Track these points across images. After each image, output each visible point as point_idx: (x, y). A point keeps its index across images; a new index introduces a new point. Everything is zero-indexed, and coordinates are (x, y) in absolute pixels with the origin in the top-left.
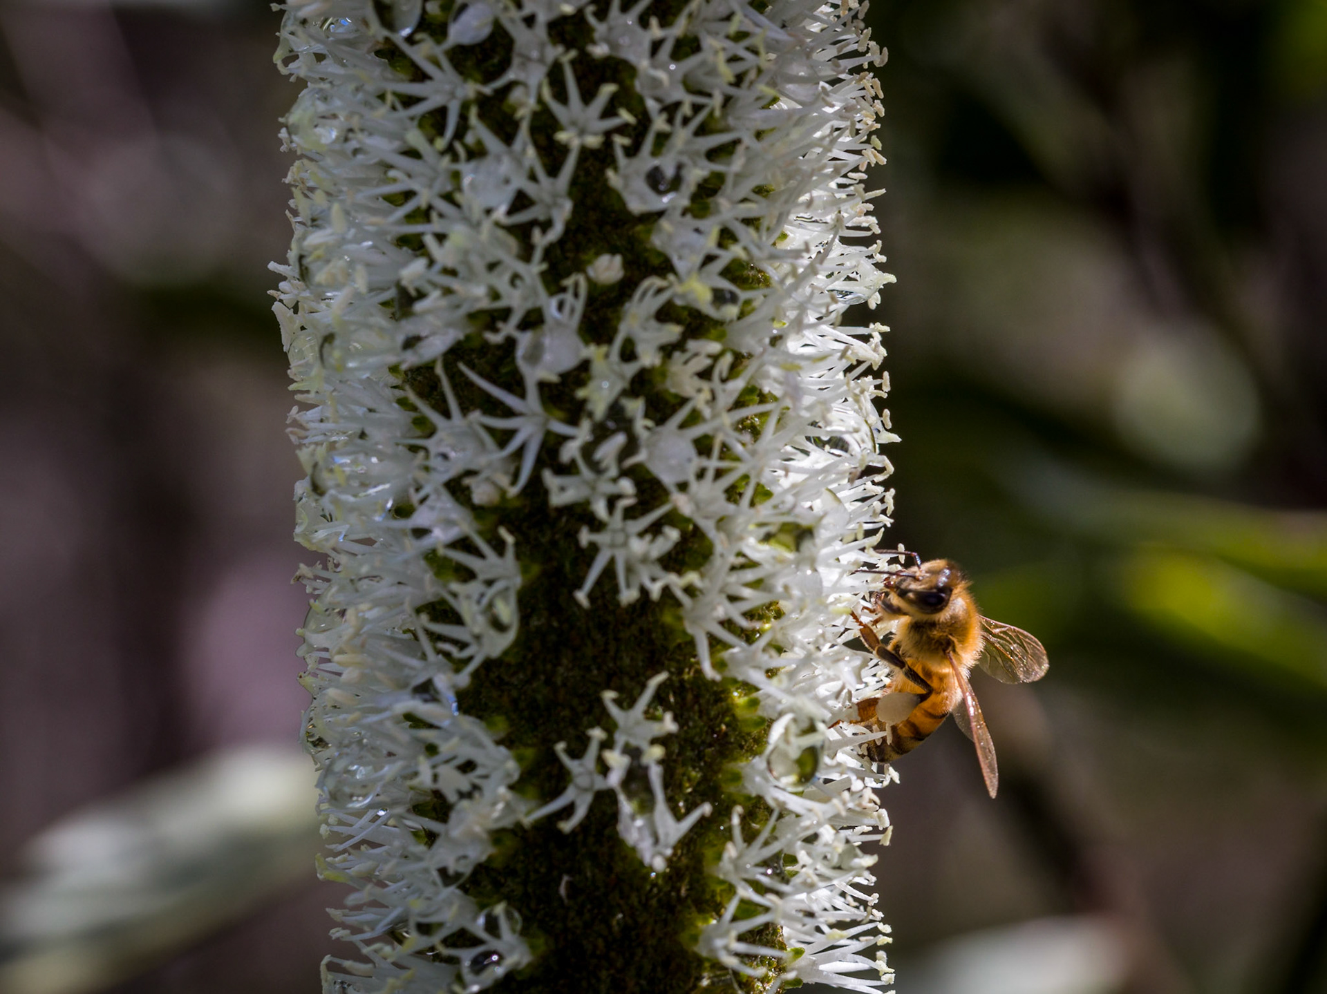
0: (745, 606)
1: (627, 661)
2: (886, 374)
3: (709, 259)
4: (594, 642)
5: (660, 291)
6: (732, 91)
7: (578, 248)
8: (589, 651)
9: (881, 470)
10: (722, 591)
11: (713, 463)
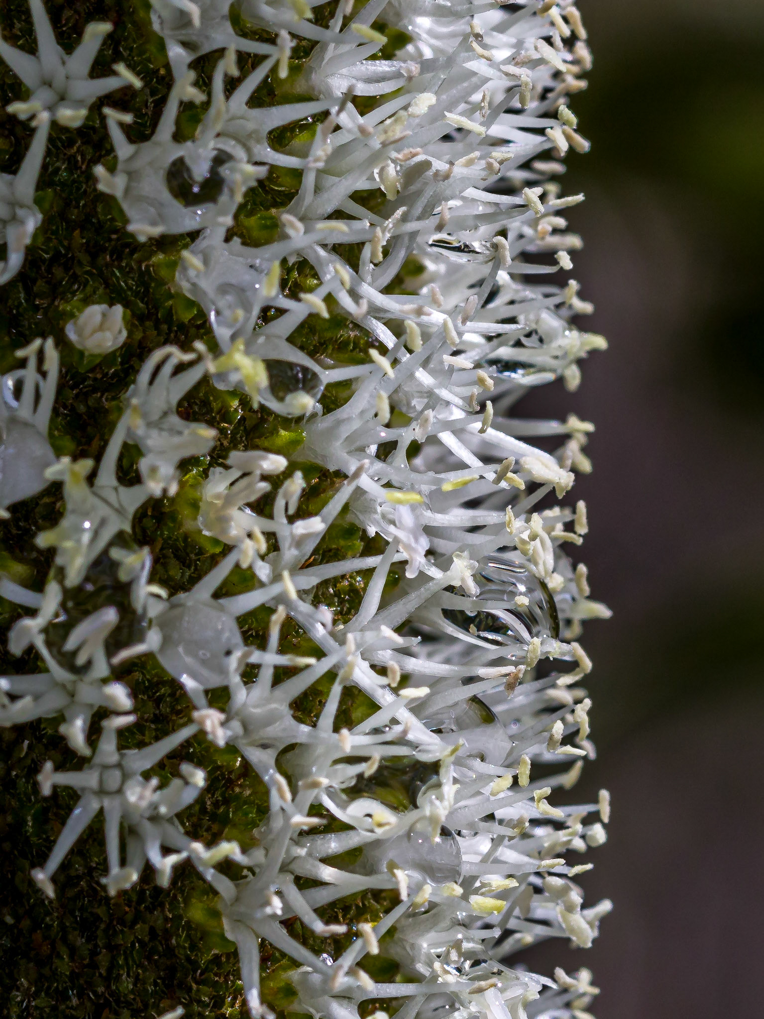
0: (323, 897)
1: (127, 984)
2: (581, 505)
3: (269, 314)
4: (73, 951)
5: (180, 368)
6: (311, 31)
7: (56, 291)
8: (64, 966)
9: (570, 666)
10: (285, 868)
11: (270, 659)
